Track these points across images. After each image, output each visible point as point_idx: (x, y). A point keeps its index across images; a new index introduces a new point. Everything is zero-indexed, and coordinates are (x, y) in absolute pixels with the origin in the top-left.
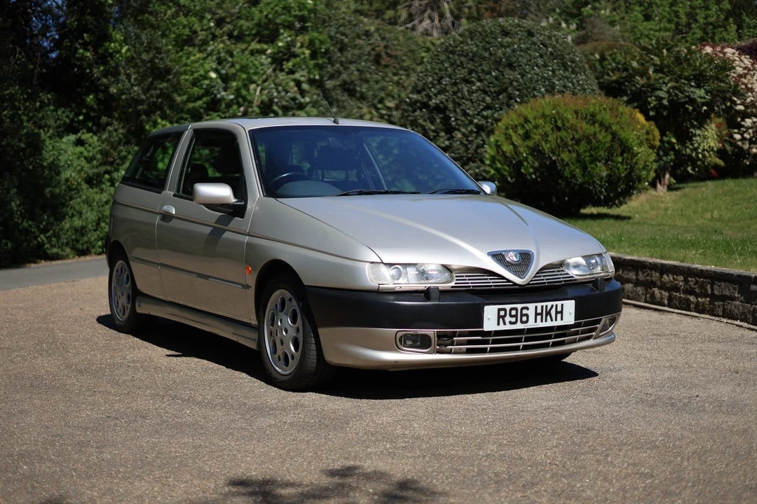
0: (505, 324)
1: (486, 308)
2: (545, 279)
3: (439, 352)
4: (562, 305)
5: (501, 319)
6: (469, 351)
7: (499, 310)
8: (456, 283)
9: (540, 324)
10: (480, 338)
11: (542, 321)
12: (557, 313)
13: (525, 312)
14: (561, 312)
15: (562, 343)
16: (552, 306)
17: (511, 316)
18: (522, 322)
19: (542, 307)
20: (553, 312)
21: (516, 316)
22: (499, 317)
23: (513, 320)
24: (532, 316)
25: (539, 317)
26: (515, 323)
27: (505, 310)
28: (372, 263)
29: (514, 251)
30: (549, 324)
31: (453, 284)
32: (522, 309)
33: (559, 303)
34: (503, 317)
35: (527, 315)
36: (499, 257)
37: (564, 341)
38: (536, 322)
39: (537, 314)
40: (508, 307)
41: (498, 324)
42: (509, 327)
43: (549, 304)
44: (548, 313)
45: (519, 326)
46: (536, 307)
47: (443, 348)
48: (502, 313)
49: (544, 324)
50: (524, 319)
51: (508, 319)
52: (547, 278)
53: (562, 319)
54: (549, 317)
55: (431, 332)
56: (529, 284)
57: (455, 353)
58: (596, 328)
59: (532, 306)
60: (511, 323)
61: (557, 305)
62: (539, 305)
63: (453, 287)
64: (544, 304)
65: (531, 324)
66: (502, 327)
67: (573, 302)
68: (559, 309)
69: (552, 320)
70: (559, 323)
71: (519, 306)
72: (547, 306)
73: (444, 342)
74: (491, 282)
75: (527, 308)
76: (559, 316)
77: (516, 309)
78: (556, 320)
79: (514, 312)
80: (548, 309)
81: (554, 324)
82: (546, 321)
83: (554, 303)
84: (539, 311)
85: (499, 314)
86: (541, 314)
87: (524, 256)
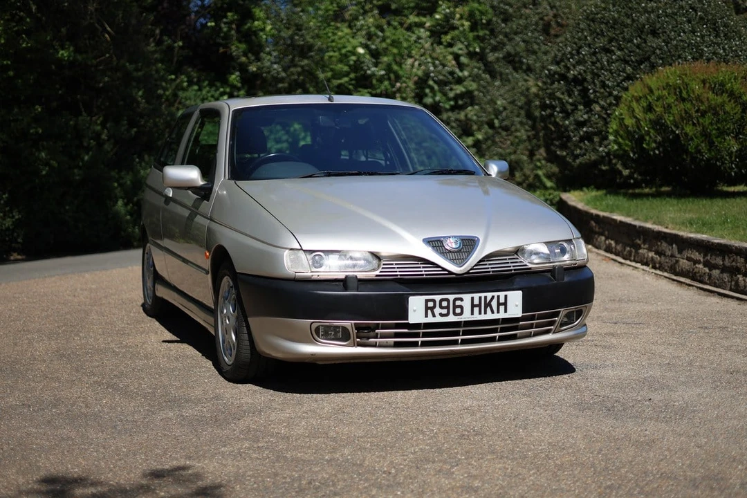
0: (434, 316)
1: (411, 299)
2: (489, 268)
3: (360, 345)
4: (506, 296)
5: (429, 311)
6: (397, 345)
7: (427, 301)
8: (381, 272)
9: (478, 317)
10: (406, 330)
11: (480, 313)
12: (499, 304)
13: (458, 303)
14: (505, 304)
15: (514, 337)
16: (493, 297)
17: (441, 307)
18: (455, 314)
19: (480, 298)
20: (494, 304)
21: (448, 307)
22: (427, 308)
23: (445, 311)
24: (468, 307)
25: (476, 310)
26: (448, 314)
27: (434, 301)
28: (291, 249)
29: (455, 237)
30: (489, 316)
31: (377, 273)
32: (455, 300)
33: (502, 294)
34: (432, 309)
35: (461, 307)
36: (436, 244)
37: (516, 335)
38: (472, 314)
39: (473, 306)
40: (438, 298)
41: (426, 316)
42: (439, 319)
43: (489, 295)
44: (488, 305)
45: (452, 318)
46: (472, 298)
47: (364, 341)
48: (431, 304)
49: (483, 317)
50: (458, 311)
51: (437, 310)
52: (493, 266)
53: (506, 311)
54: (488, 309)
55: (347, 323)
56: (466, 273)
57: (381, 346)
58: (555, 321)
59: (467, 298)
60: (441, 315)
61: (498, 297)
62: (476, 296)
63: (377, 276)
64: (483, 295)
65: (467, 316)
66: (430, 320)
67: (520, 293)
68: (502, 300)
69: (493, 312)
70: (501, 315)
71: (451, 297)
72: (486, 297)
73: (364, 333)
74: (424, 271)
75: (461, 300)
76: (502, 308)
77: (448, 300)
78: (498, 312)
79: (445, 304)
80: (488, 301)
81: (496, 316)
82: (485, 313)
83: (496, 294)
84: (476, 302)
85: (426, 305)
86: (479, 306)
87: (468, 242)
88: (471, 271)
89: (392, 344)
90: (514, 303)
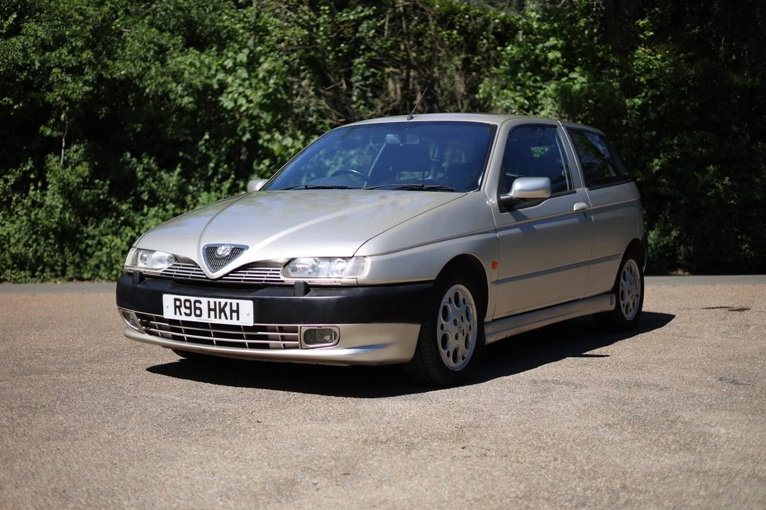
0: (181, 314)
1: (164, 296)
3: (149, 333)
4: (238, 305)
5: (177, 309)
7: (176, 300)
9: (213, 320)
11: (216, 317)
12: (232, 311)
13: (198, 305)
14: (237, 311)
16: (226, 304)
17: (186, 307)
18: (196, 315)
19: (215, 303)
20: (227, 310)
21: (190, 308)
22: (176, 307)
23: (188, 311)
24: (206, 310)
25: (212, 313)
26: (190, 315)
27: (180, 300)
30: (223, 321)
32: (195, 302)
33: (234, 302)
34: (180, 308)
35: (200, 309)
36: (211, 250)
38: (209, 317)
39: (210, 310)
40: (183, 298)
41: (176, 313)
42: (184, 318)
43: (223, 301)
44: (222, 310)
45: (193, 319)
46: (209, 302)
47: (150, 330)
48: (178, 303)
49: (218, 321)
50: (198, 312)
51: (183, 310)
53: (238, 319)
54: (223, 314)
55: (131, 312)
59: (204, 300)
60: (186, 314)
61: (231, 304)
62: (212, 300)
64: (218, 300)
65: (204, 319)
66: (178, 317)
67: (251, 303)
68: (234, 308)
69: (227, 318)
70: (234, 322)
71: (193, 299)
72: (220, 303)
75: (200, 302)
76: (235, 315)
77: (189, 301)
78: (231, 318)
79: (188, 304)
80: (222, 306)
81: (229, 322)
82: (220, 318)
83: (229, 301)
84: (212, 306)
85: (175, 303)
86: (215, 310)
87: (237, 251)
88: (224, 278)
89: (171, 336)
90: (246, 313)
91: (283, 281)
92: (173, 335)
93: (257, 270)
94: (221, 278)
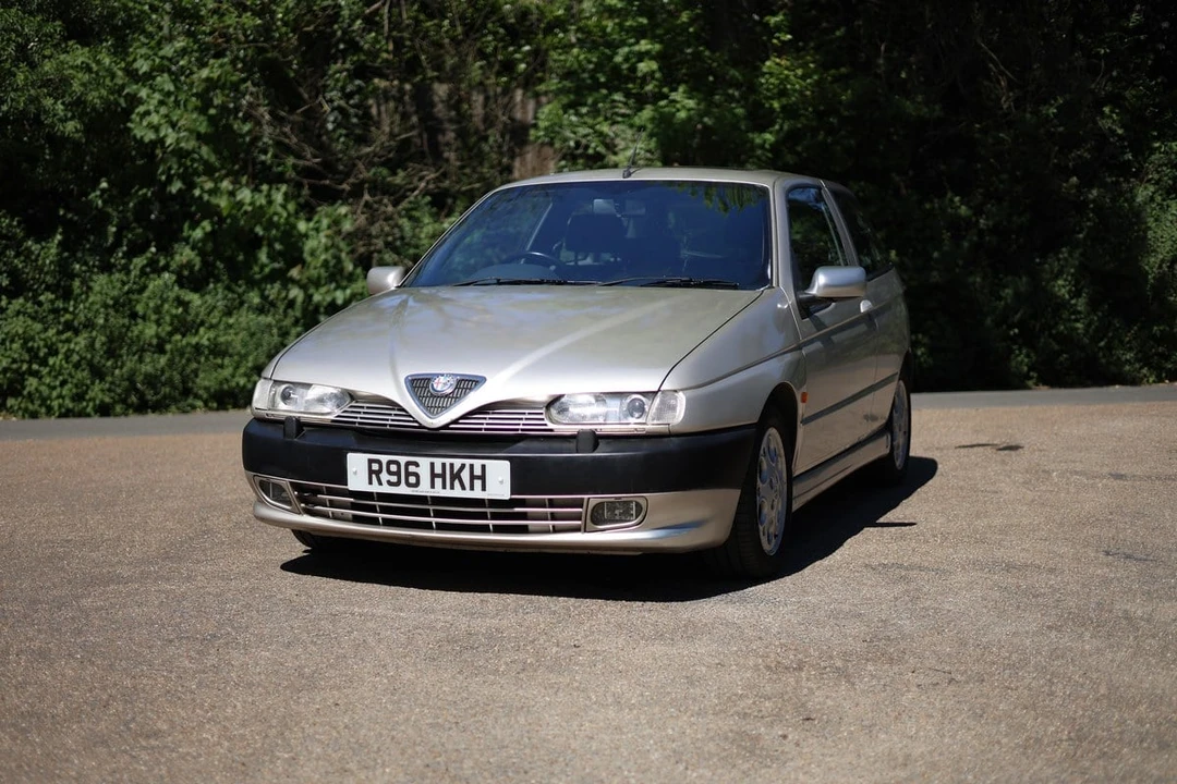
0: (380, 483)
1: (350, 456)
3: (306, 512)
4: (483, 467)
5: (374, 476)
7: (371, 461)
8: (339, 416)
9: (439, 492)
11: (444, 487)
12: (473, 477)
13: (412, 469)
14: (483, 478)
16: (463, 466)
17: (390, 473)
18: (408, 484)
19: (444, 465)
20: (465, 475)
21: (398, 474)
22: (371, 472)
23: (394, 479)
24: (426, 476)
25: (438, 481)
26: (397, 484)
27: (378, 462)
30: (457, 493)
31: (333, 417)
32: (407, 464)
33: (478, 463)
34: (378, 474)
35: (417, 475)
38: (433, 486)
39: (433, 476)
40: (384, 458)
41: (370, 482)
42: (386, 489)
43: (458, 463)
44: (456, 476)
45: (403, 490)
46: (432, 465)
47: (310, 507)
48: (375, 467)
49: (448, 493)
50: (413, 480)
51: (384, 476)
53: (484, 489)
54: (457, 482)
55: (285, 482)
56: (442, 428)
57: (335, 518)
59: (424, 462)
60: (390, 483)
61: (472, 466)
62: (438, 462)
63: (333, 421)
64: (448, 461)
65: (424, 489)
66: (375, 488)
67: (505, 464)
68: (478, 472)
69: (463, 488)
70: (477, 494)
71: (403, 460)
72: (452, 465)
73: (306, 497)
75: (417, 465)
76: (478, 483)
77: (397, 463)
78: (472, 488)
79: (393, 468)
80: (456, 470)
81: (467, 494)
82: (452, 487)
83: (468, 462)
84: (438, 470)
85: (370, 467)
86: (443, 476)
87: (467, 384)
88: (452, 426)
89: (350, 516)
90: (498, 479)
91: (551, 430)
92: (354, 516)
93: (504, 414)
94: (446, 427)
